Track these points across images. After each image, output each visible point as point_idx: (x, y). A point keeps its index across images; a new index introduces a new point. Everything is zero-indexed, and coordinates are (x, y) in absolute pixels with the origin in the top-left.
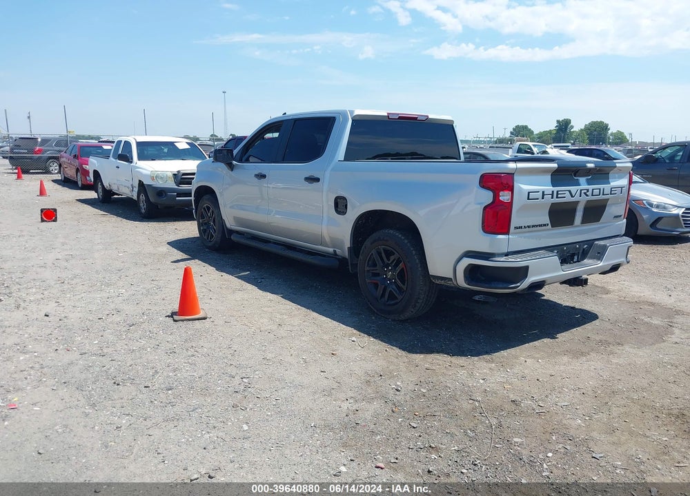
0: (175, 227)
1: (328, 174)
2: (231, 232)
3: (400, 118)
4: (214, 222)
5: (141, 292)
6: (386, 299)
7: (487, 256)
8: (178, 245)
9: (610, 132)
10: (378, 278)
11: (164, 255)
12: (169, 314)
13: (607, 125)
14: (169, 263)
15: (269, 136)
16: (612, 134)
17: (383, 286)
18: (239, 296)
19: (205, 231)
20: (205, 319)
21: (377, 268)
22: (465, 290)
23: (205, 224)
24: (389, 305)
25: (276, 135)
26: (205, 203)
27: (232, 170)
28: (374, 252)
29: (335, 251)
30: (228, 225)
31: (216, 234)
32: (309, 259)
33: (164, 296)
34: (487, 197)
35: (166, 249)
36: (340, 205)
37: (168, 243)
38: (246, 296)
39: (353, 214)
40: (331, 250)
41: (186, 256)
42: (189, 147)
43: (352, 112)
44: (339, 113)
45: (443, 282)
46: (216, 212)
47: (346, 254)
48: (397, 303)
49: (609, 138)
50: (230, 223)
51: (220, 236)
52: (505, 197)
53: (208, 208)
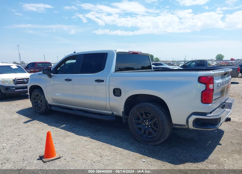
0: (16, 104)
1: (108, 78)
2: (51, 106)
3: (133, 53)
4: (41, 101)
5: (15, 144)
6: (147, 135)
7: (204, 114)
8: (23, 112)
9: (154, 58)
10: (141, 125)
11: (18, 120)
12: (38, 157)
13: (153, 56)
14: (22, 123)
15: (68, 62)
16: (155, 58)
17: (144, 129)
18: (68, 140)
19: (36, 106)
20: (60, 158)
21: (140, 120)
22: (193, 130)
23: (36, 102)
24: (149, 138)
25: (75, 61)
26: (36, 93)
27: (51, 78)
28: (138, 113)
29: (113, 113)
30: (49, 103)
31: (43, 107)
32: (100, 117)
33: (29, 145)
34: (202, 87)
35: (17, 116)
36: (117, 92)
37: (17, 112)
38: (72, 139)
39: (125, 96)
40: (110, 112)
41: (29, 119)
42: (18, 68)
43: (116, 51)
44: (109, 51)
45: (180, 127)
46: (42, 97)
47: (121, 114)
48: (154, 137)
49: (154, 60)
50: (50, 102)
51: (45, 108)
52: (211, 86)
53: (38, 96)
